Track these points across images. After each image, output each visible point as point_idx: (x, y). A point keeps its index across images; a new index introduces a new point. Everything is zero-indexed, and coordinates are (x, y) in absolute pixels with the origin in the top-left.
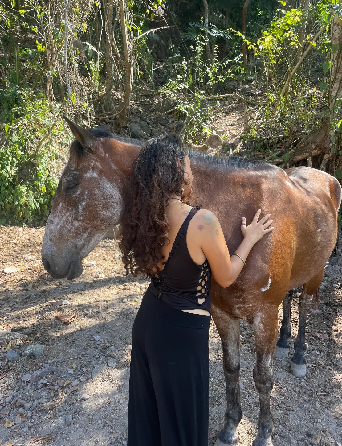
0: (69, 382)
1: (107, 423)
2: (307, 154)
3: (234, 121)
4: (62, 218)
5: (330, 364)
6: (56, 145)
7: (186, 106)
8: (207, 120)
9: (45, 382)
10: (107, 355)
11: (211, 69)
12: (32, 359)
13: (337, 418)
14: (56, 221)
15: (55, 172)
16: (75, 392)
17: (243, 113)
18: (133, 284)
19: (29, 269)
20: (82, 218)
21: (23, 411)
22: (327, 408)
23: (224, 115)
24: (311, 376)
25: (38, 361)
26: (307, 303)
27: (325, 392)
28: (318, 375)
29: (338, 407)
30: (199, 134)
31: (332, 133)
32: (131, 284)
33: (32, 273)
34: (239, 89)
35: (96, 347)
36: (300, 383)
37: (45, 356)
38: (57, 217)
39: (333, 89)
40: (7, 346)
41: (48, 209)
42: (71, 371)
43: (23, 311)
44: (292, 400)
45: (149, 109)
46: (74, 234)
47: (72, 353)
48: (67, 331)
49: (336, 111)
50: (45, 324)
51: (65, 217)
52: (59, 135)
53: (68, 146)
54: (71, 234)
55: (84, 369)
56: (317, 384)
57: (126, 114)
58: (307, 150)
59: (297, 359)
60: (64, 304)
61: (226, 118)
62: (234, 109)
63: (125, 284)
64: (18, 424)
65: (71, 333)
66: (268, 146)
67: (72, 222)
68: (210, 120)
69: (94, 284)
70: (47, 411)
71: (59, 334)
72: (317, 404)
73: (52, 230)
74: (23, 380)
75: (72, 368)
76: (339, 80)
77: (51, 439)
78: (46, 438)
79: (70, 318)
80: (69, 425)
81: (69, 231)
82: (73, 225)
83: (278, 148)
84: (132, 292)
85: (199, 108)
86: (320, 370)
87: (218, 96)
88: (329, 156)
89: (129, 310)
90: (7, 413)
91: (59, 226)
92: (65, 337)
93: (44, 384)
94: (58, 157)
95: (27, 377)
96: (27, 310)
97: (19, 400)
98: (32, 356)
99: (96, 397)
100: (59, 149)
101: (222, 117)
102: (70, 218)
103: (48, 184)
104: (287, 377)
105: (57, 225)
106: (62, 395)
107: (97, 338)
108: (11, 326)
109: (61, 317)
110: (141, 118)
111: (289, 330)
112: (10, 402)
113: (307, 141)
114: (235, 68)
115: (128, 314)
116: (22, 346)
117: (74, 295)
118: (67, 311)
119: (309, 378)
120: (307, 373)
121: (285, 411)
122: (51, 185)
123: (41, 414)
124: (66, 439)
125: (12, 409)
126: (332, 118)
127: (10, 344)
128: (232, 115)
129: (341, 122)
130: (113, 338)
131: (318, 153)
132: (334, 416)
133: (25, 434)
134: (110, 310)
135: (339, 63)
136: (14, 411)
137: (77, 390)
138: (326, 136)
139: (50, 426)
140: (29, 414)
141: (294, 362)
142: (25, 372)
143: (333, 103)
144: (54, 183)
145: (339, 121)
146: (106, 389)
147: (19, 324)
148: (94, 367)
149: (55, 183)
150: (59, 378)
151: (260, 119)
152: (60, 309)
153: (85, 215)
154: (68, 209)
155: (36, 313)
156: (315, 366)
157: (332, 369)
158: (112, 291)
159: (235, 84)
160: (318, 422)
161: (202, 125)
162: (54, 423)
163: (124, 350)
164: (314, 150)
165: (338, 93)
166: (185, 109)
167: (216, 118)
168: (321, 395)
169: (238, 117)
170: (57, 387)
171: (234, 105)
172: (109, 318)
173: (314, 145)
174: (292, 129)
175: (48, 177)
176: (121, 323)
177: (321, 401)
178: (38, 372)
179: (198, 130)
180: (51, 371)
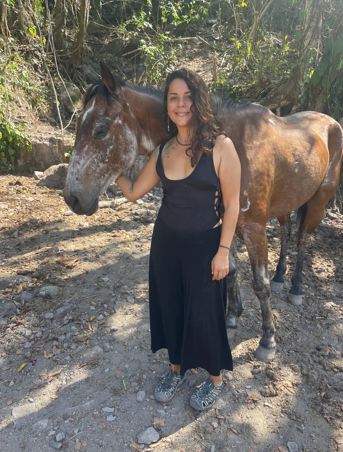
0: (94, 317)
1: (143, 348)
2: (276, 105)
3: (198, 67)
4: (89, 159)
5: (319, 295)
6: (7, 85)
7: (151, 47)
8: (170, 65)
9: (70, 318)
10: (122, 293)
11: (176, 7)
12: (48, 299)
13: (337, 335)
14: (82, 162)
15: (11, 116)
16: (103, 325)
17: (206, 59)
18: (121, 231)
19: (6, 218)
20: (107, 160)
21: (57, 344)
22: (327, 328)
23: (187, 60)
24: (307, 305)
25: (55, 301)
26: (306, 241)
27: (322, 316)
28: (312, 304)
29: (335, 327)
30: (161, 79)
31: (302, 84)
32: (119, 231)
33: (11, 222)
34: (199, 33)
35: (108, 287)
36: (299, 311)
37: (60, 296)
38: (83, 158)
39: (306, 38)
40: (17, 289)
41: (5, 157)
42: (93, 308)
43: (20, 257)
44: (296, 323)
45: (99, 50)
46: (99, 174)
47: (86, 293)
48: (73, 274)
49: (310, 60)
50: (48, 268)
51: (91, 159)
52: (11, 75)
53: (20, 87)
54: (96, 175)
55: (106, 306)
56: (313, 311)
57: (80, 53)
58: (276, 100)
59: (295, 290)
60: (60, 250)
61: (190, 64)
62: (197, 54)
63: (113, 231)
64: (57, 354)
65: (78, 276)
66: (236, 95)
67: (98, 163)
68: (174, 65)
69: (82, 232)
70: (82, 342)
71: (66, 277)
72: (318, 326)
73: (78, 169)
74: (46, 318)
75: (92, 305)
76: (312, 29)
77: (96, 364)
78: (91, 364)
79: (73, 263)
80: (108, 351)
81: (94, 171)
82: (98, 166)
83: (247, 97)
84: (122, 239)
85: (162, 51)
86: (313, 300)
87: (180, 38)
88: (297, 108)
89: (127, 254)
90: (42, 346)
91: (85, 167)
92: (74, 279)
93: (70, 320)
94: (12, 99)
95: (49, 315)
96: (24, 256)
97: (50, 335)
98: (48, 297)
99: (125, 328)
100: (11, 90)
101: (185, 62)
102: (96, 160)
103: (3, 129)
104: (287, 306)
105: (83, 166)
106: (91, 328)
107: (106, 279)
108: (16, 271)
109: (63, 261)
110: (92, 59)
111: (285, 267)
112: (41, 337)
113: (276, 91)
114: (198, 8)
115: (127, 258)
116: (34, 288)
117: (66, 242)
118: (66, 257)
119: (305, 306)
120: (303, 302)
121: (293, 332)
122: (7, 130)
123: (76, 344)
124: (109, 363)
125: (46, 342)
126: (303, 68)
127: (21, 287)
128: (196, 60)
129: (312, 73)
130: (121, 279)
131: (287, 104)
132: (334, 334)
133: (68, 362)
134: (108, 255)
135: (314, 11)
136: (48, 344)
137: (104, 323)
138: (296, 86)
139: (90, 354)
140: (65, 345)
141: (293, 294)
142: (46, 311)
143: (305, 52)
144: (10, 128)
145: (311, 71)
146: (132, 321)
147: (22, 269)
148: (115, 303)
149: (12, 128)
150: (83, 314)
151: (226, 66)
152: (58, 255)
153: (110, 157)
154: (96, 151)
155: (34, 259)
156: (308, 297)
157: (322, 298)
158: (103, 238)
159: (195, 26)
160: (323, 339)
161: (166, 70)
162: (92, 351)
163: (136, 288)
164: (282, 100)
165: (311, 43)
166: (150, 50)
167: (179, 63)
168: (319, 319)
169: (202, 63)
170: (84, 322)
171: (196, 50)
172: (110, 262)
173: (284, 96)
174: (263, 78)
175: (3, 121)
176: (124, 266)
177: (321, 324)
178: (61, 310)
179: (161, 75)
180: (73, 308)
